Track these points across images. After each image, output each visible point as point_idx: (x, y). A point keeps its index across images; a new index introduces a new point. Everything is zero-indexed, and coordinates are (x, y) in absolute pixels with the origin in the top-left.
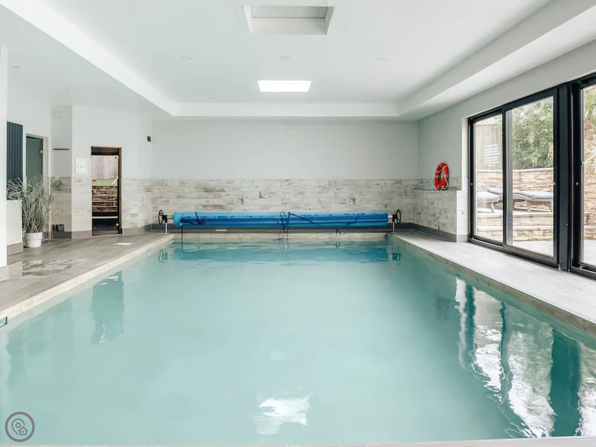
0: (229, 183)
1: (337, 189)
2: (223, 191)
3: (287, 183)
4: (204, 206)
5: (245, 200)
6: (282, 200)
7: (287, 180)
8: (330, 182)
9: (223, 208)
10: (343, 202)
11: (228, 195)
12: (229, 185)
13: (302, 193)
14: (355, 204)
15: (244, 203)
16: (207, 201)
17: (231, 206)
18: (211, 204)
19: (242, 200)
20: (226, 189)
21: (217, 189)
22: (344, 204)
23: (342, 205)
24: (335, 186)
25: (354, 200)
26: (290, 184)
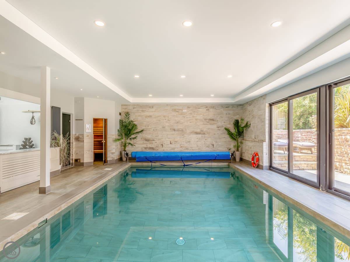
0: (156, 136)
1: (206, 140)
2: (154, 140)
4: (145, 148)
5: (163, 145)
6: (180, 145)
8: (202, 136)
9: (154, 149)
11: (156, 142)
13: (189, 142)
15: (163, 147)
16: (147, 145)
17: (158, 148)
18: (148, 147)
19: (162, 145)
21: (151, 139)
23: (208, 148)
25: (213, 145)
26: (184, 137)
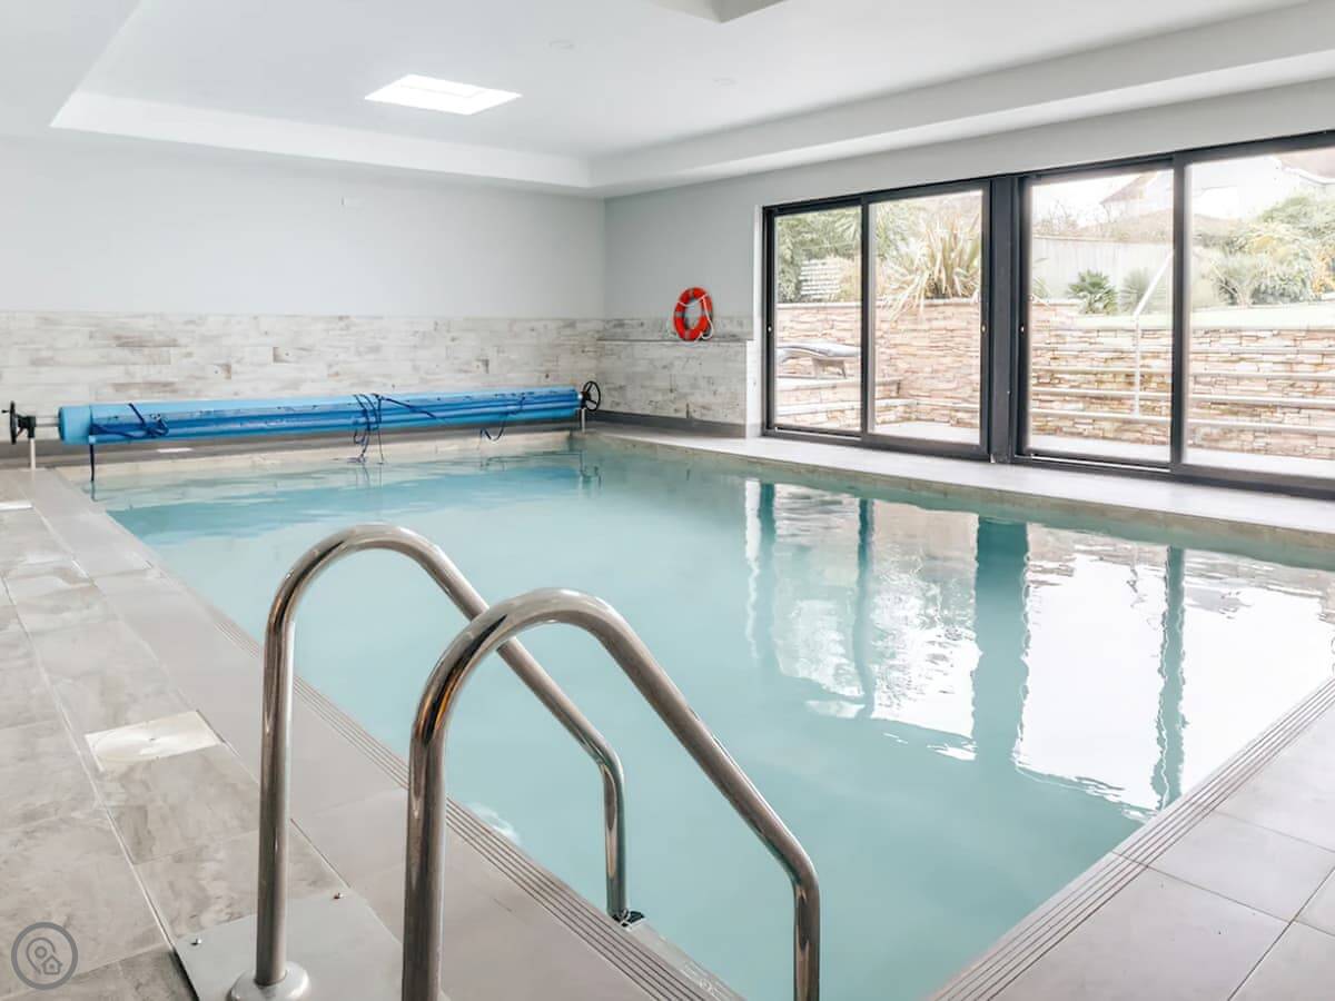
0: (191, 322)
1: (453, 339)
2: (173, 343)
3: (342, 324)
4: (119, 387)
5: (235, 367)
6: (330, 366)
7: (341, 318)
8: (436, 324)
9: (174, 391)
10: (465, 368)
11: (189, 355)
12: (191, 327)
13: (376, 349)
14: (487, 371)
15: (234, 377)
16: (127, 373)
17: (198, 384)
19: (228, 368)
20: (182, 341)
21: (159, 338)
22: (466, 372)
23: (463, 376)
24: (448, 331)
25: (486, 363)
26: (347, 327)
